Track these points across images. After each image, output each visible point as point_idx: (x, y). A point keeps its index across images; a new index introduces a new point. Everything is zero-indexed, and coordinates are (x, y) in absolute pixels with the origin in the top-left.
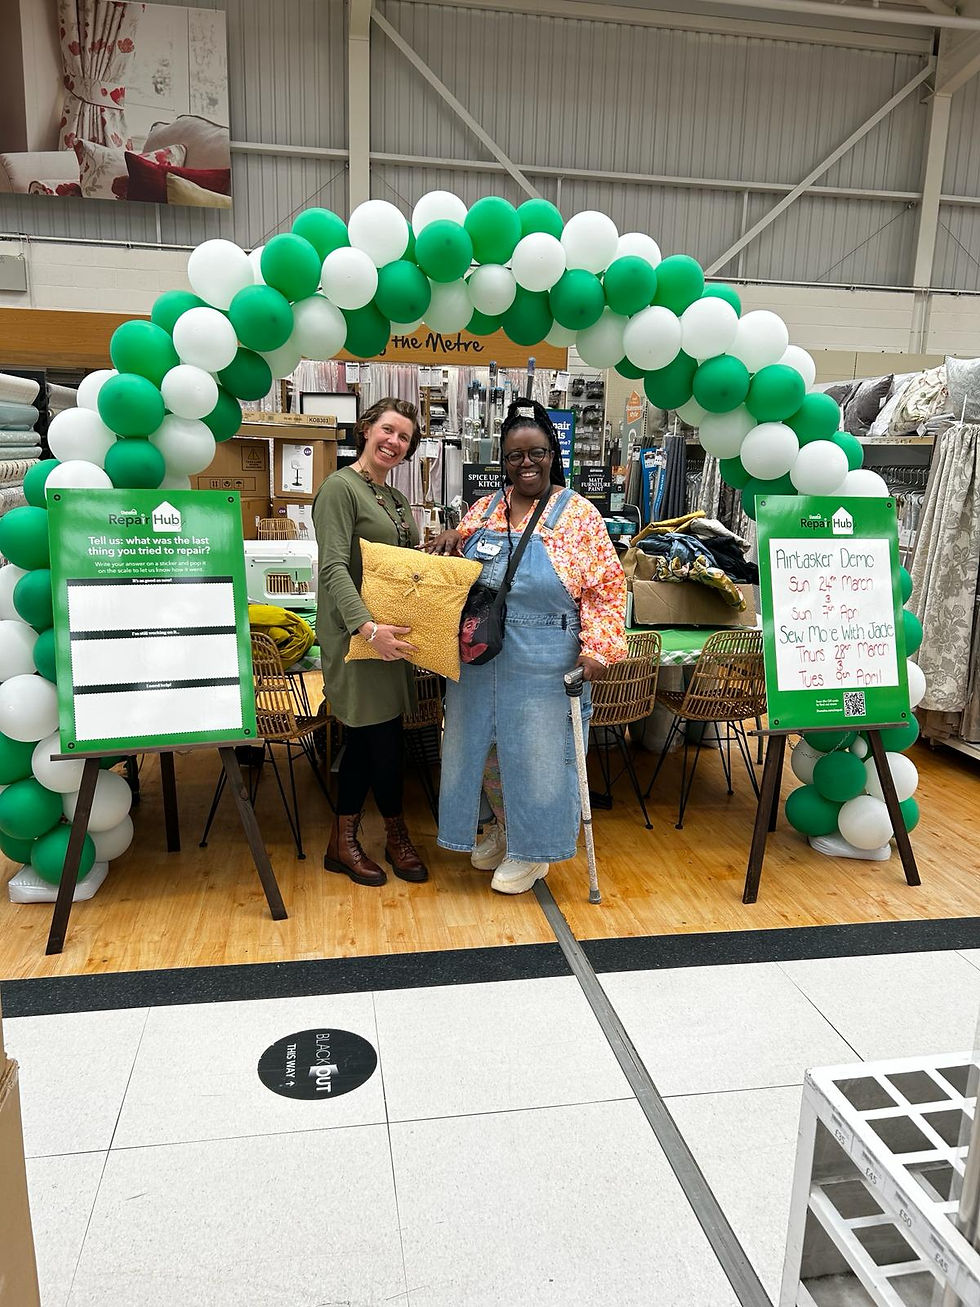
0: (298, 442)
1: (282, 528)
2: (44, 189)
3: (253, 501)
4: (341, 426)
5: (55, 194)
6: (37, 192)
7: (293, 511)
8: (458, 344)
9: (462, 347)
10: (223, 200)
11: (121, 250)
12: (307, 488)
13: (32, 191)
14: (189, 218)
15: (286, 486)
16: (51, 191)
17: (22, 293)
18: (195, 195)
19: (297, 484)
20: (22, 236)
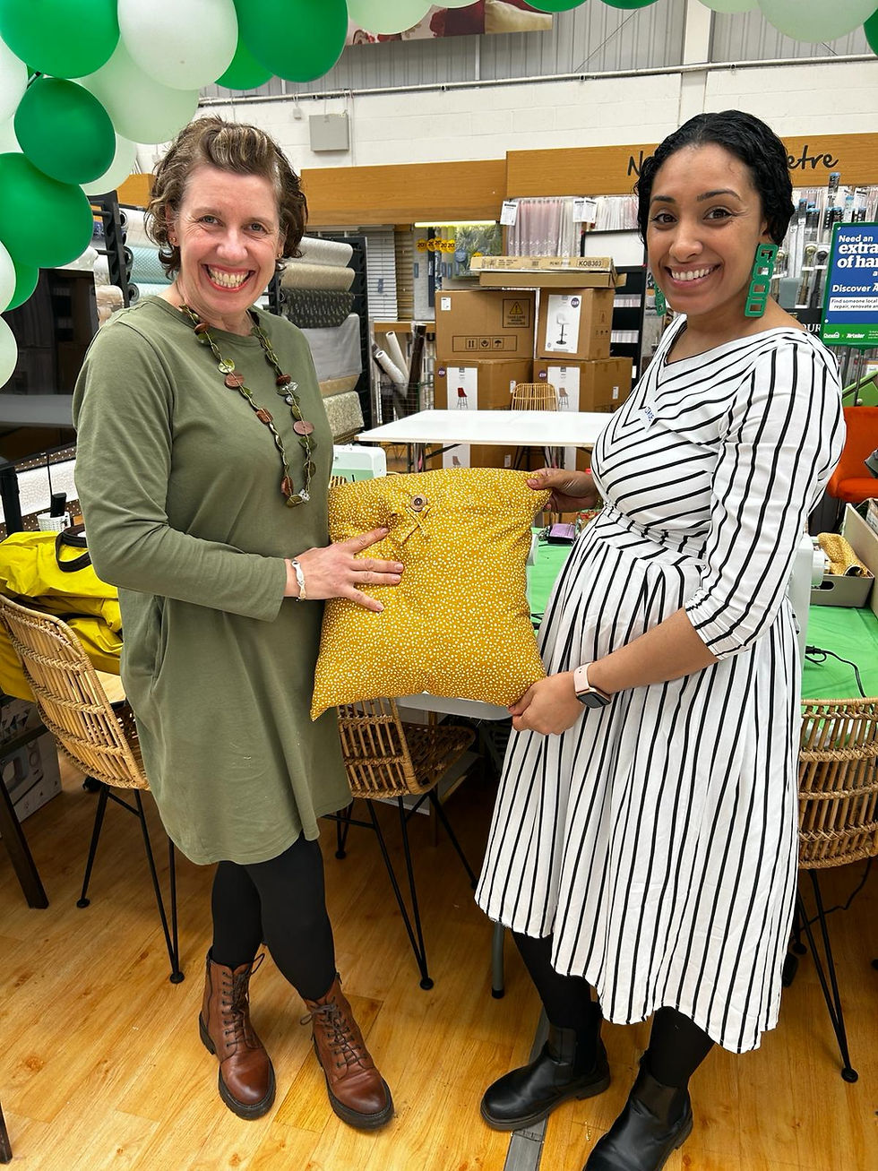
0: (564, 292)
1: (540, 394)
2: (367, 37)
3: (509, 363)
4: (620, 270)
5: (377, 41)
6: (360, 42)
7: (554, 374)
8: (804, 160)
9: (808, 164)
10: (543, 20)
11: (437, 93)
12: (571, 347)
13: (356, 42)
14: (511, 48)
15: (549, 345)
16: (373, 39)
17: (343, 152)
18: (514, 18)
19: (561, 342)
20: (346, 92)
